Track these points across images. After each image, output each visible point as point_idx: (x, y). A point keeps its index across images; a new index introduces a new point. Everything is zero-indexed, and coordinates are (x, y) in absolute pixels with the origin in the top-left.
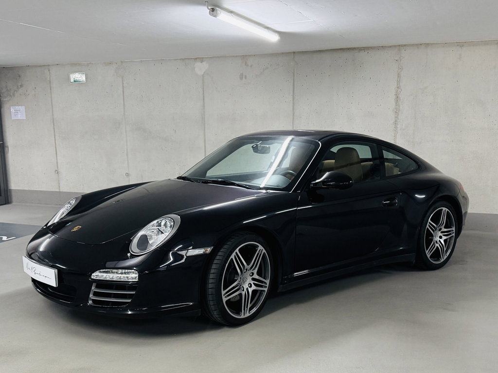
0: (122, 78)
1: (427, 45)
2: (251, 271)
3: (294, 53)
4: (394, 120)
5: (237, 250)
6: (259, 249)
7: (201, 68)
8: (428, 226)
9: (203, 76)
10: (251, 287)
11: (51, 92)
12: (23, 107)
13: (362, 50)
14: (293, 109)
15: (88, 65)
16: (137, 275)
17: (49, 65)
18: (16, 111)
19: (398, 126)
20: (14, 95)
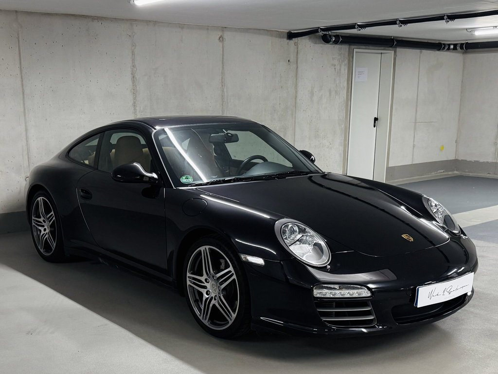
1: (155, 23)
3: (16, 12)
4: (132, 102)
13: (95, 19)
19: (137, 108)
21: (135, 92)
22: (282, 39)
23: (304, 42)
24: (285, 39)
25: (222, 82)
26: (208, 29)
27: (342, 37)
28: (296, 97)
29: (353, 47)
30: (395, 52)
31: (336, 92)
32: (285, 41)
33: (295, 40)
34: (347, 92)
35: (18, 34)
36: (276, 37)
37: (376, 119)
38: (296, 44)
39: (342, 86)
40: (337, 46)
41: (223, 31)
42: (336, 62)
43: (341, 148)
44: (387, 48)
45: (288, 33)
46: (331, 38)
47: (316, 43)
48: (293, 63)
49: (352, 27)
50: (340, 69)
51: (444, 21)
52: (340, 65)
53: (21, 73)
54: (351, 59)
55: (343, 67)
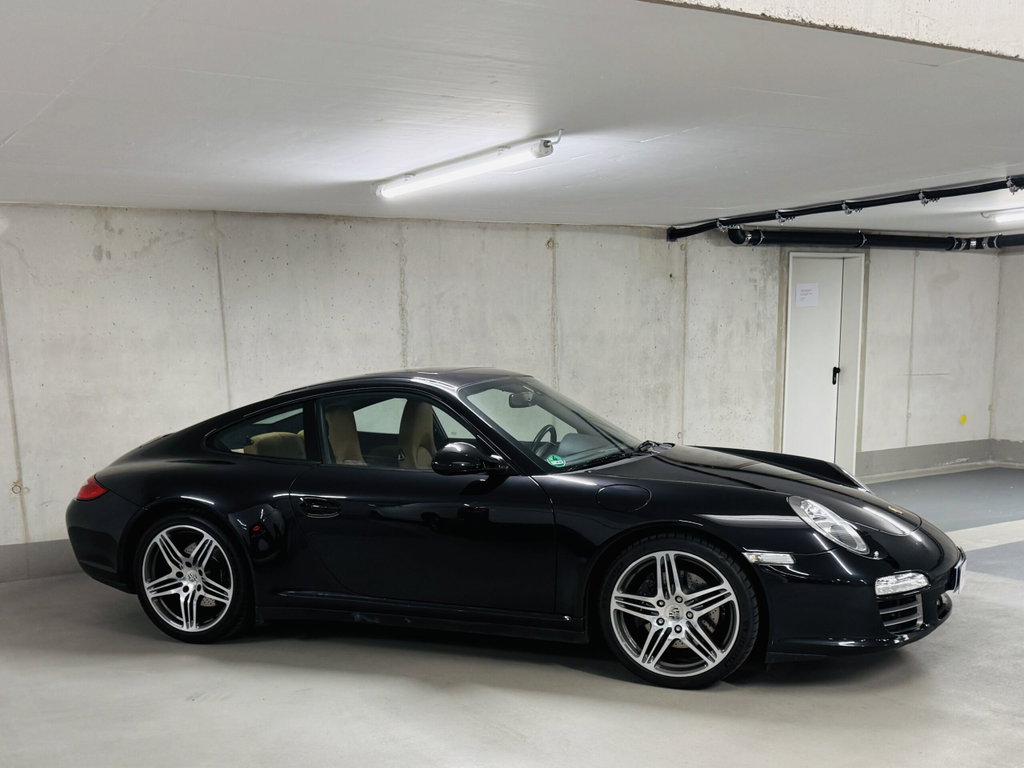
3: (214, 212)
4: (400, 349)
13: (340, 220)
14: (224, 326)
21: (404, 334)
22: (658, 241)
23: (698, 244)
24: (664, 241)
25: (553, 314)
26: (528, 229)
27: (765, 233)
28: (685, 335)
29: (787, 249)
30: (867, 256)
31: (758, 325)
32: (664, 243)
33: (681, 241)
34: (779, 325)
35: (217, 248)
36: (648, 237)
37: (836, 371)
38: (683, 248)
39: (769, 315)
40: (759, 249)
41: (553, 231)
42: (757, 275)
43: (771, 421)
44: (851, 250)
45: (669, 230)
46: (746, 236)
47: (719, 245)
48: (678, 279)
49: (770, 216)
50: (765, 287)
51: (919, 202)
52: (765, 281)
53: (222, 308)
54: (785, 269)
55: (770, 284)
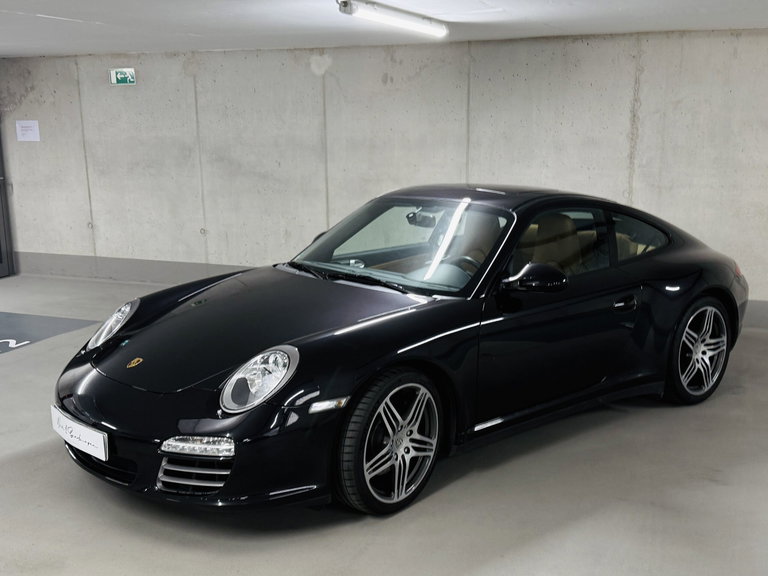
0: (195, 77)
1: (683, 33)
2: (409, 428)
3: (469, 42)
4: (628, 152)
5: (387, 399)
6: (421, 392)
7: (319, 65)
8: (684, 338)
9: (324, 77)
10: (408, 452)
11: (80, 100)
12: (36, 123)
13: (578, 39)
14: (468, 131)
15: (139, 56)
16: (232, 447)
17: (76, 56)
18: (25, 129)
19: (636, 161)
20: (20, 102)
35: (469, 70)
